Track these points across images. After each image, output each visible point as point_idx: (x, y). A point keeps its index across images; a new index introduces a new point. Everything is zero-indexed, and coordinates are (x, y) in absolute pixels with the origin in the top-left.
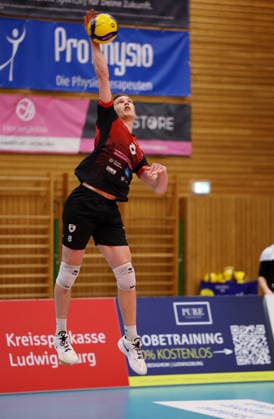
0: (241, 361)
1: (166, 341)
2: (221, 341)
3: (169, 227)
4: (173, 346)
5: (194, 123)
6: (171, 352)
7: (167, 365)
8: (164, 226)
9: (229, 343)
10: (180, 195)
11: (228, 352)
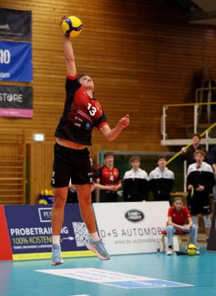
0: (79, 244)
1: (35, 232)
2: (67, 232)
3: (20, 161)
4: (39, 235)
5: (34, 98)
6: (37, 239)
7: (35, 247)
8: (17, 161)
9: (72, 233)
10: (27, 142)
11: (71, 238)
